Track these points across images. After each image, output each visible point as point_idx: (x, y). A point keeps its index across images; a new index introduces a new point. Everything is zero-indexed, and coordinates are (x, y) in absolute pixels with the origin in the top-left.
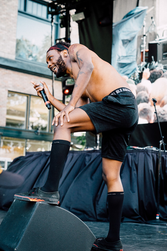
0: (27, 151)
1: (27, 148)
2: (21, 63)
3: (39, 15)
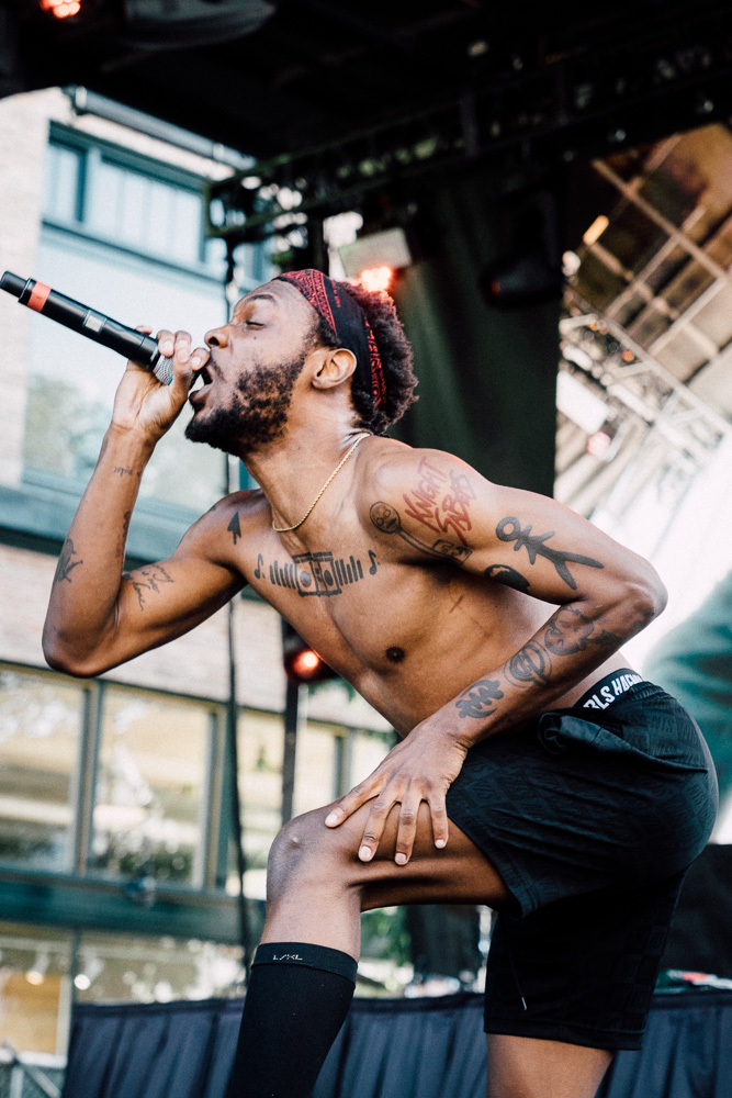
0: (82, 999)
1: (82, 982)
2: (54, 504)
3: (157, 245)
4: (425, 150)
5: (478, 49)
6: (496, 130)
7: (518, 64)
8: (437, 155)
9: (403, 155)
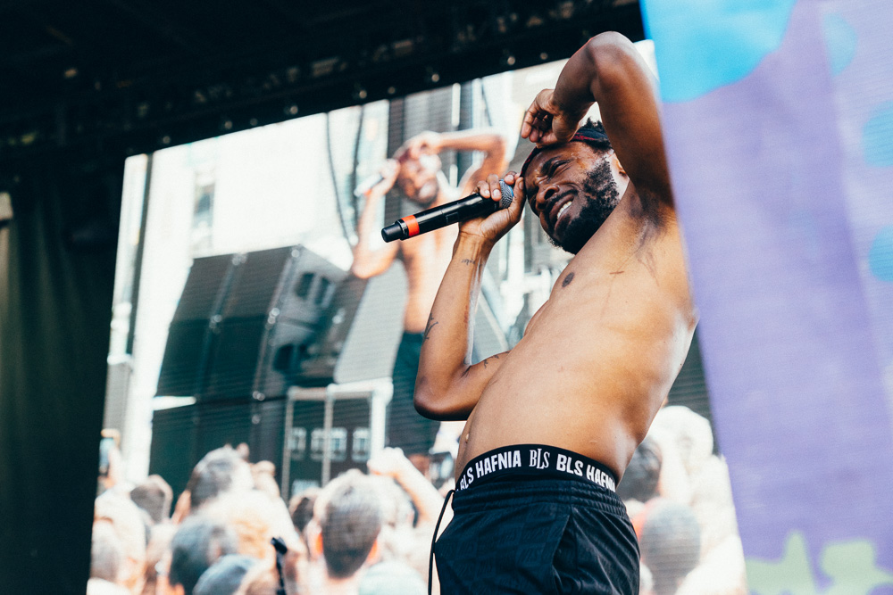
4: (28, 139)
5: (71, 73)
6: (79, 128)
7: (98, 86)
8: (36, 143)
9: (12, 142)
